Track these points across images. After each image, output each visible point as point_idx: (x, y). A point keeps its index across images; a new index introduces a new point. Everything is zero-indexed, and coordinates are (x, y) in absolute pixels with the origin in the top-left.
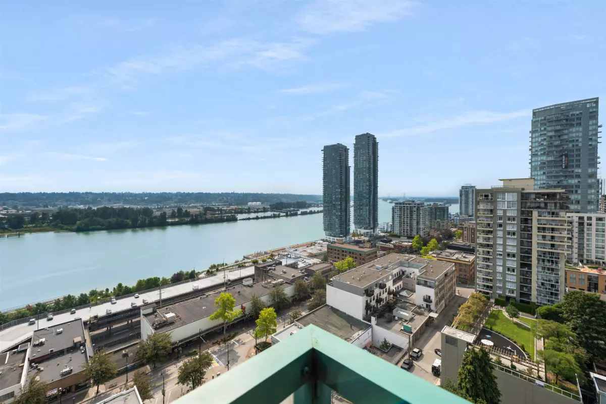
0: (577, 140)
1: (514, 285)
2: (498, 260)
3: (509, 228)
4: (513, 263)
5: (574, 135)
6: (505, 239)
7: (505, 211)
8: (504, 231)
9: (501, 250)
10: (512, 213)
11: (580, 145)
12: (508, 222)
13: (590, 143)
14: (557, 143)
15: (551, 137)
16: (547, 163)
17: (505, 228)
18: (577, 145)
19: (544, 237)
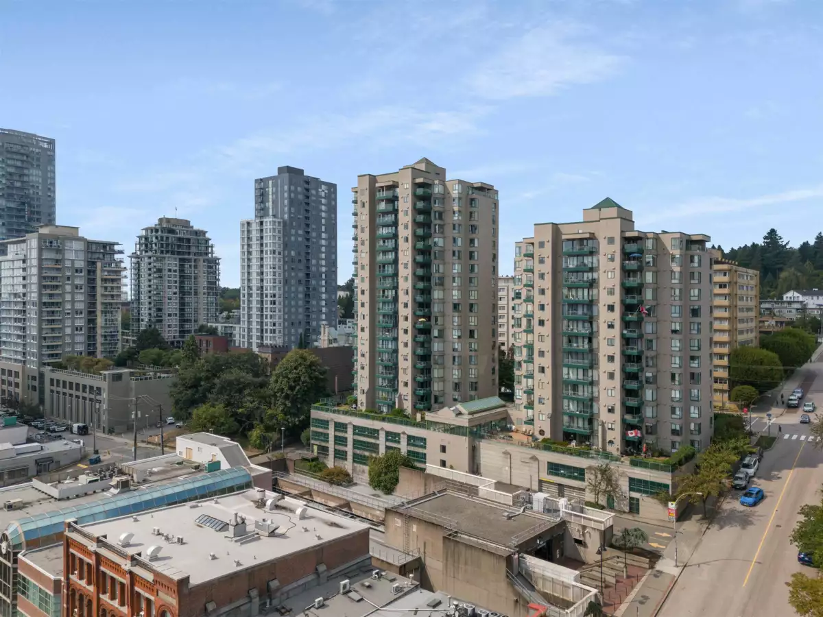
0: (38, 187)
1: (81, 345)
2: (67, 321)
3: (77, 282)
4: (80, 322)
5: (34, 179)
6: (73, 294)
7: (73, 261)
8: (72, 284)
9: (70, 308)
10: (80, 264)
11: (40, 194)
12: (76, 274)
13: (49, 194)
14: (18, 184)
15: (11, 174)
16: (6, 210)
17: (73, 281)
18: (37, 193)
19: (106, 288)
